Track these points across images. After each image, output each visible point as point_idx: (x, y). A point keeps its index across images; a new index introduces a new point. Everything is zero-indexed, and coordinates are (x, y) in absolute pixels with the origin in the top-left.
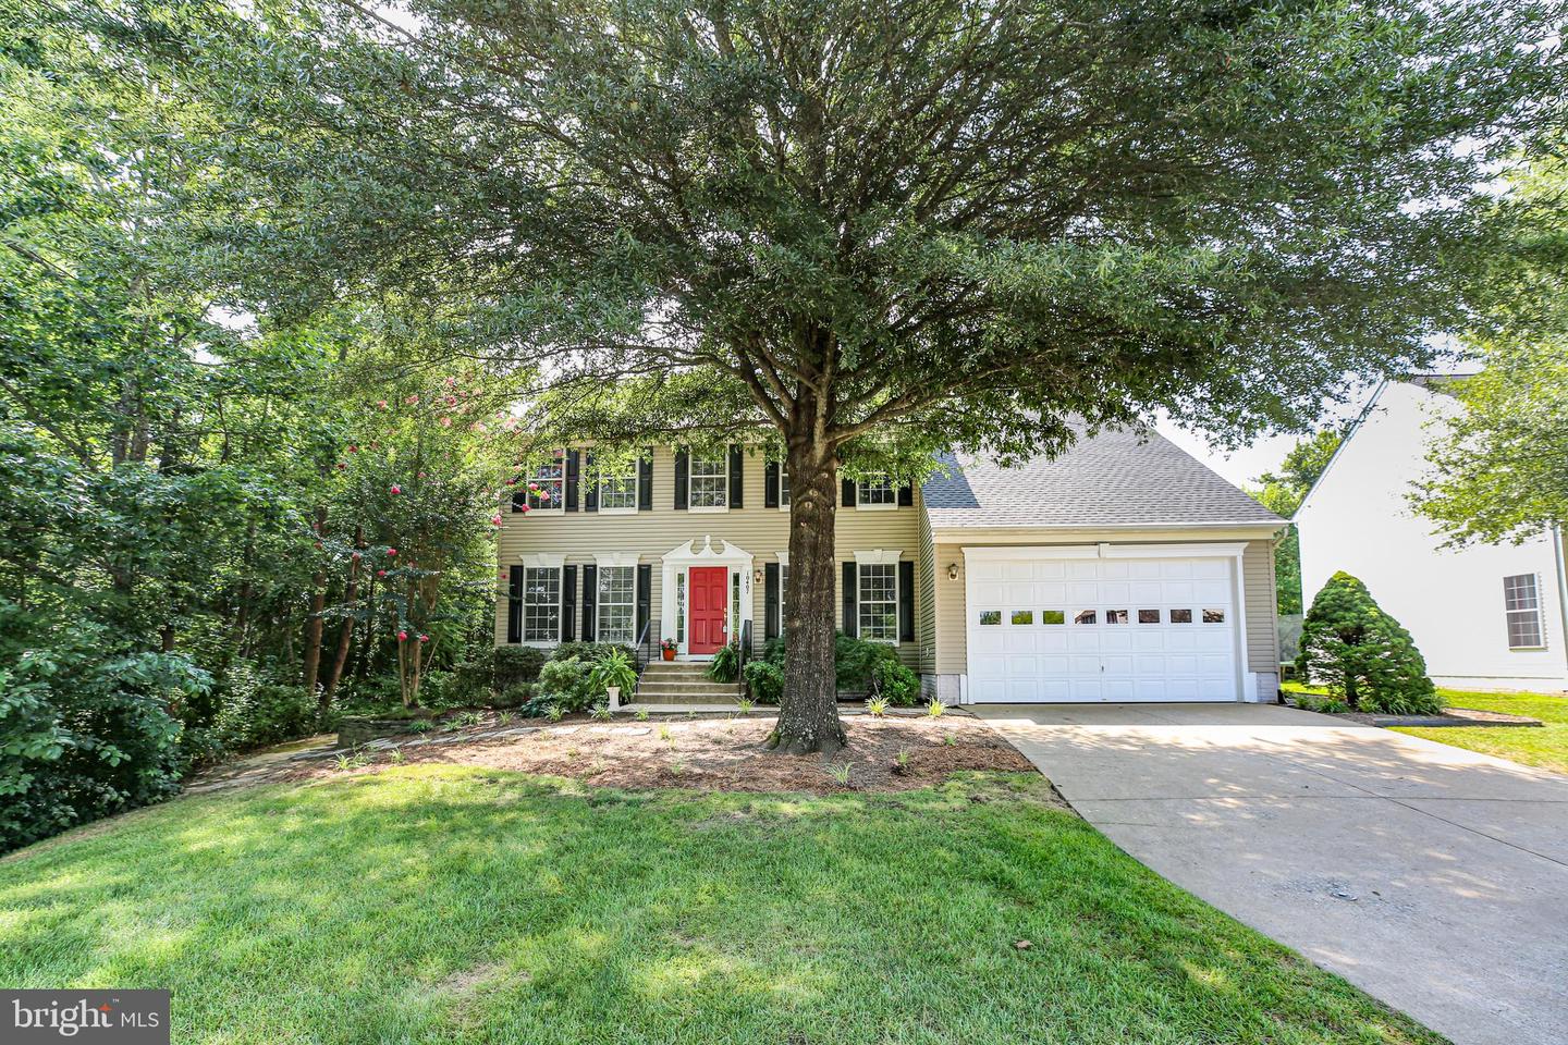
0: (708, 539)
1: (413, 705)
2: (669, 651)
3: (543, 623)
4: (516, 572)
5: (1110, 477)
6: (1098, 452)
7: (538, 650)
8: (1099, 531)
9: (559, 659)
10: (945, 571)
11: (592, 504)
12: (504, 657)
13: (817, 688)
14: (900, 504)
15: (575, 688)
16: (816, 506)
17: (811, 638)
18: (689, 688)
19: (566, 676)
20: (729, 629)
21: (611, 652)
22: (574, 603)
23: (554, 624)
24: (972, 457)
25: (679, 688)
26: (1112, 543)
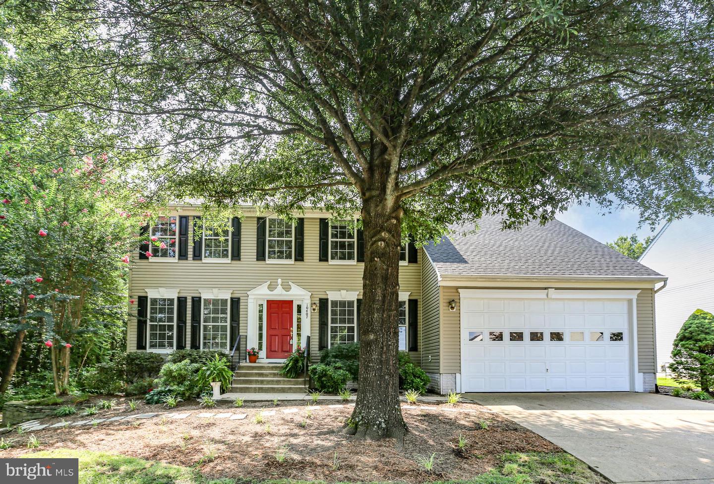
0: (280, 281)
1: (63, 393)
2: (253, 356)
3: (162, 336)
4: (142, 300)
5: (545, 247)
6: (533, 233)
7: (159, 355)
8: (548, 280)
9: (175, 361)
10: (448, 304)
11: (197, 256)
12: (133, 360)
13: (387, 388)
14: (409, 262)
15: (187, 383)
16: (387, 245)
17: (382, 348)
18: (268, 382)
19: (179, 374)
20: (294, 341)
21: (214, 357)
22: (185, 323)
23: (171, 337)
24: (474, 224)
25: (262, 382)
26: (556, 289)
